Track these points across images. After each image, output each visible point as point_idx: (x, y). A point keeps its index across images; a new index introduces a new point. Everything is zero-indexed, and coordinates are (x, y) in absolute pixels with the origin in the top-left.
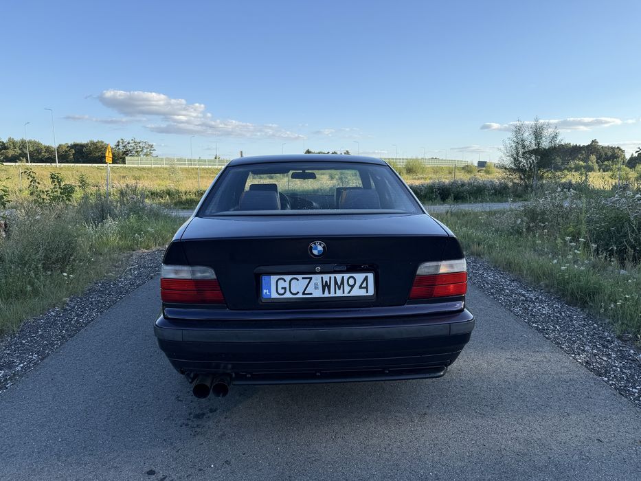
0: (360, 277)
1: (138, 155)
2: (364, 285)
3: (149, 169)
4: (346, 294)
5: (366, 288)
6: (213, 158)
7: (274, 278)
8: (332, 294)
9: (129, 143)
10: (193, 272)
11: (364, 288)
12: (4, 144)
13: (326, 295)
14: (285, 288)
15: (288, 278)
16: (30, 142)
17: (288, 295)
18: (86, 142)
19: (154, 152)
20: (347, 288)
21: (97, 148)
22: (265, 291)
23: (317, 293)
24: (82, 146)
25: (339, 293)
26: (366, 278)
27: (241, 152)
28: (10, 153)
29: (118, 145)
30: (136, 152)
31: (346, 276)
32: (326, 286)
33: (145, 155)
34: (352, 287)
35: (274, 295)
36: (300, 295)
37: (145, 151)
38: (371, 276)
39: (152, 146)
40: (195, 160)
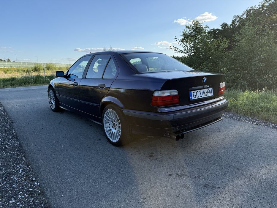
4: (208, 96)
7: (192, 92)
8: (206, 96)
10: (170, 93)
11: (211, 93)
14: (195, 95)
15: (196, 91)
17: (197, 98)
22: (191, 97)
23: (203, 96)
26: (211, 90)
31: (208, 89)
32: (204, 93)
34: (209, 93)
35: (193, 98)
36: (199, 98)
38: (212, 88)
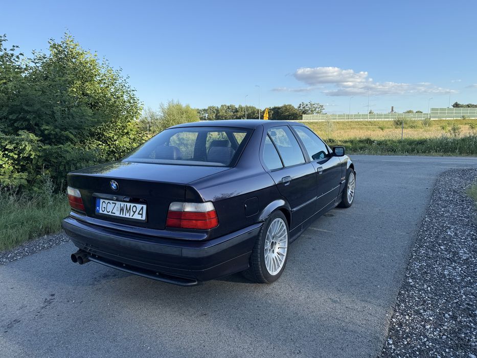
0: (139, 206)
1: (312, 113)
2: (141, 213)
3: (316, 123)
4: (131, 217)
5: (142, 214)
6: (367, 113)
7: (102, 200)
8: (124, 216)
9: (307, 105)
11: (140, 214)
12: (236, 109)
13: (121, 216)
14: (104, 208)
16: (250, 107)
17: (106, 212)
18: (281, 106)
19: (323, 110)
20: (132, 213)
21: (286, 109)
22: (98, 208)
23: (117, 214)
24: (279, 108)
25: (127, 216)
26: (142, 208)
27: (392, 107)
28: (239, 114)
29: (300, 107)
30: (311, 111)
31: (132, 205)
32: (122, 210)
33: (317, 113)
34: (135, 212)
35: (101, 212)
36: (110, 213)
37: (317, 110)
38: (145, 207)
39: (322, 106)
40: (352, 116)
